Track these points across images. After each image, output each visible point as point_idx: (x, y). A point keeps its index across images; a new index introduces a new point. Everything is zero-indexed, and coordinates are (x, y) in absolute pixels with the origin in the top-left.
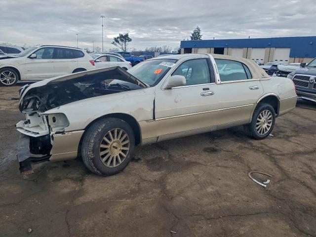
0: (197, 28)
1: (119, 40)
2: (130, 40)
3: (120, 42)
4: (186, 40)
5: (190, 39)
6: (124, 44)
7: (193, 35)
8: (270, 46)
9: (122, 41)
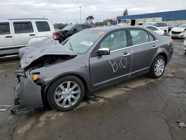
0: (126, 9)
1: (89, 18)
2: (93, 18)
3: (89, 19)
4: (120, 16)
5: (123, 15)
6: (91, 20)
7: (124, 13)
8: (154, 17)
9: (90, 19)
